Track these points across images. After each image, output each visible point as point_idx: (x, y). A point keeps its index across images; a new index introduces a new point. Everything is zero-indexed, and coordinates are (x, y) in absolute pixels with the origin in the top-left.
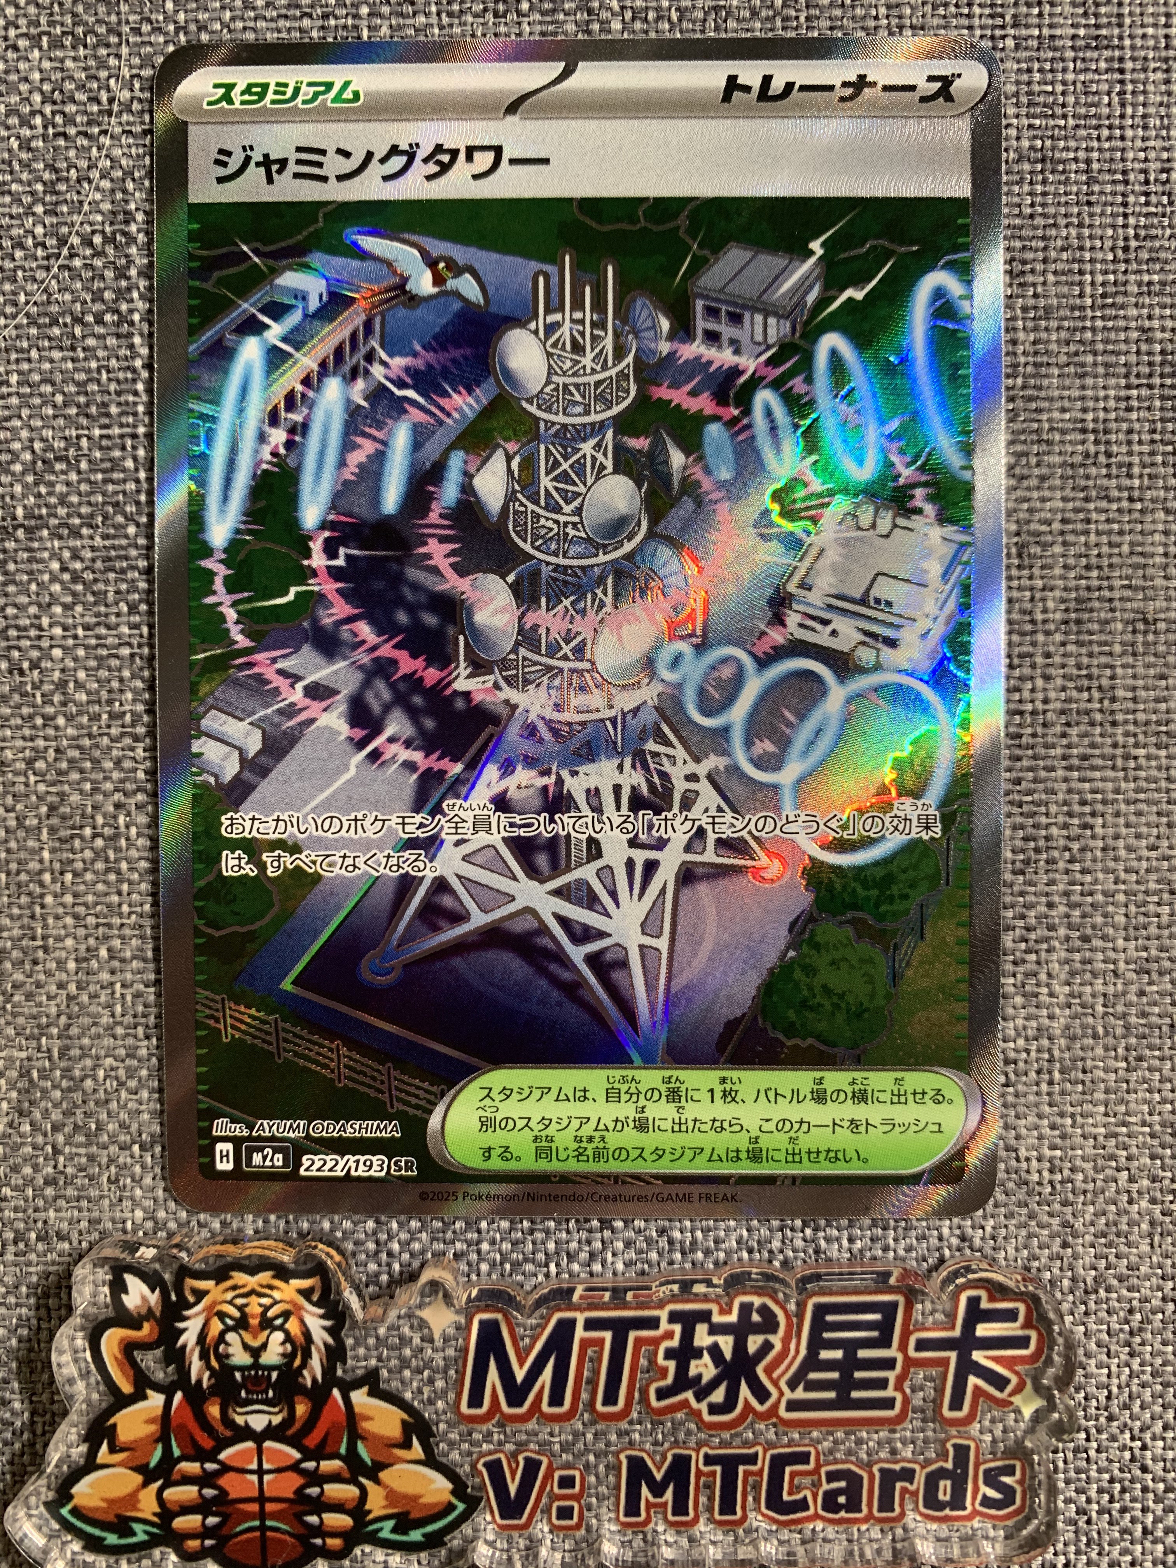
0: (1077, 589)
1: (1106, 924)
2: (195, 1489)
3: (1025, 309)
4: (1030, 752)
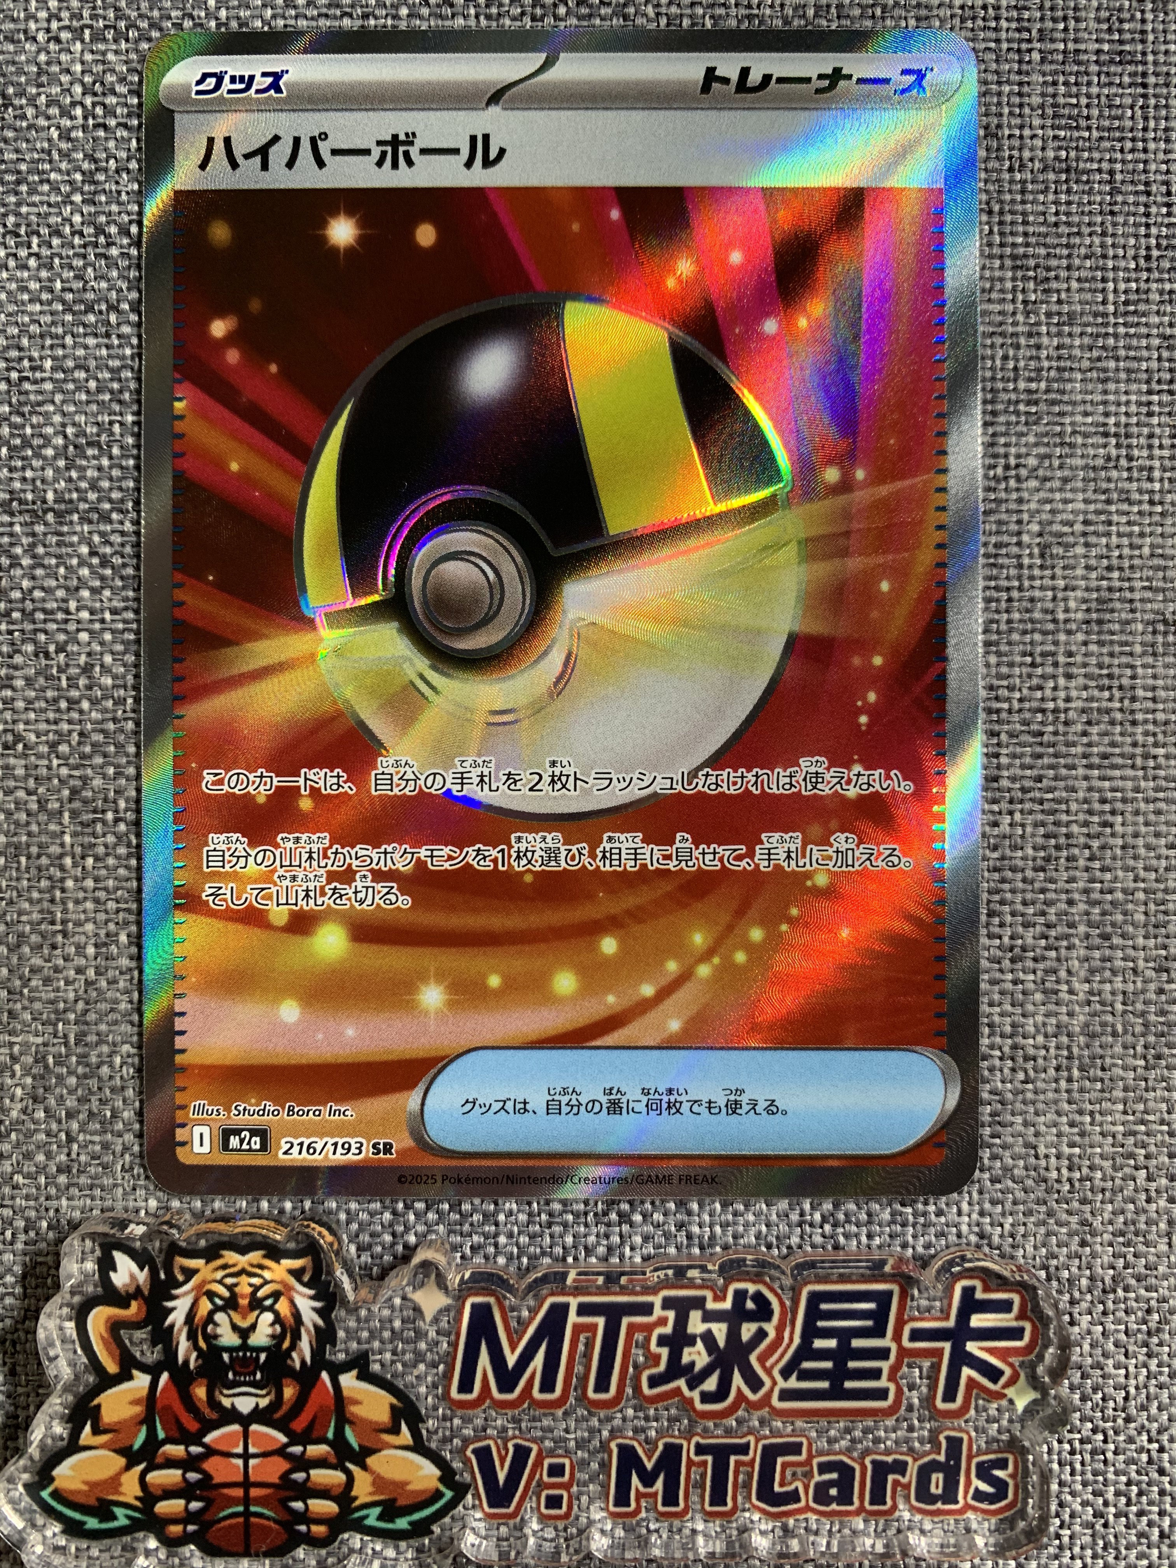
0: (1098, 589)
1: (1125, 922)
2: (179, 1472)
3: (1049, 315)
4: (1051, 750)
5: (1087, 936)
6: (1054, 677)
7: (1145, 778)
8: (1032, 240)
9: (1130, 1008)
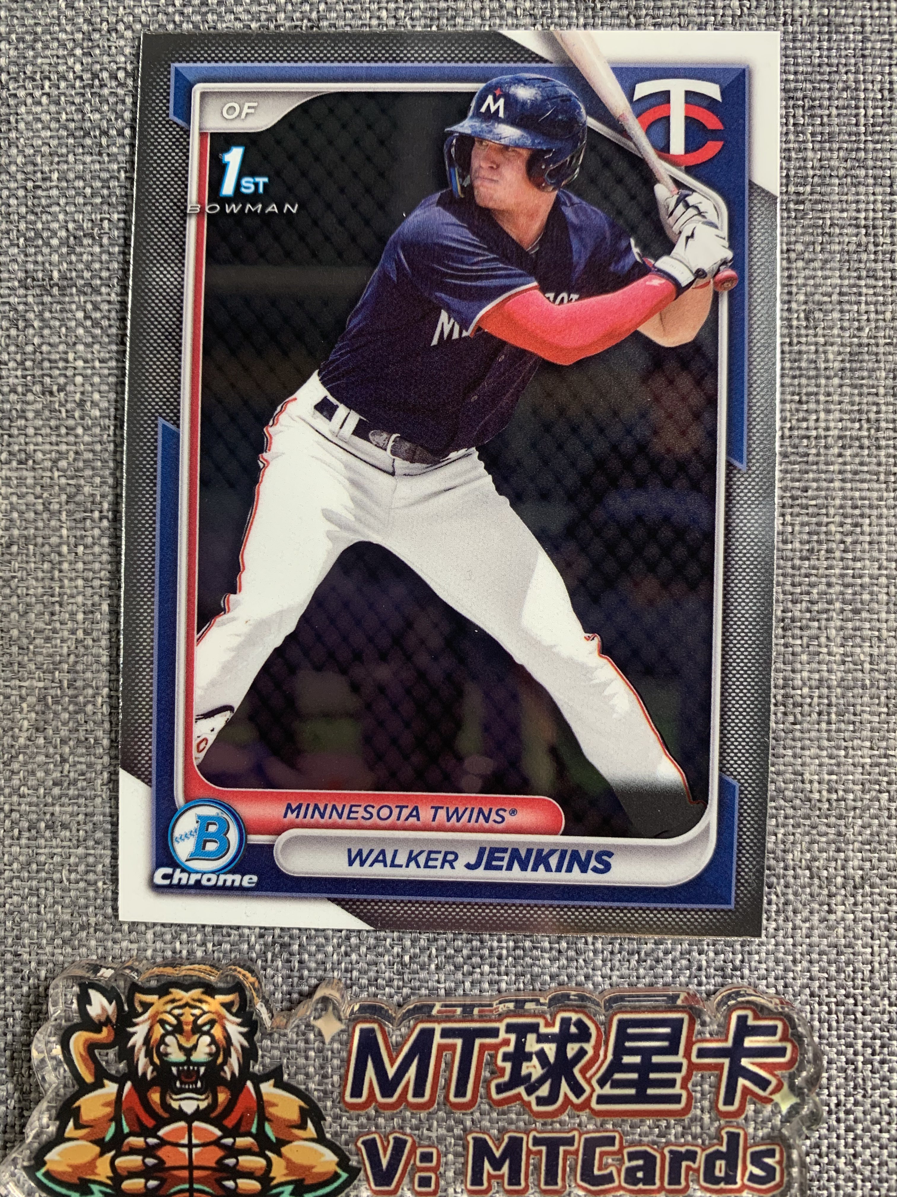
0: (851, 345)
2: (139, 1158)
3: (813, 134)
4: (815, 467)
5: (842, 611)
6: (816, 411)
7: (887, 490)
8: (801, 77)
9: (876, 667)
